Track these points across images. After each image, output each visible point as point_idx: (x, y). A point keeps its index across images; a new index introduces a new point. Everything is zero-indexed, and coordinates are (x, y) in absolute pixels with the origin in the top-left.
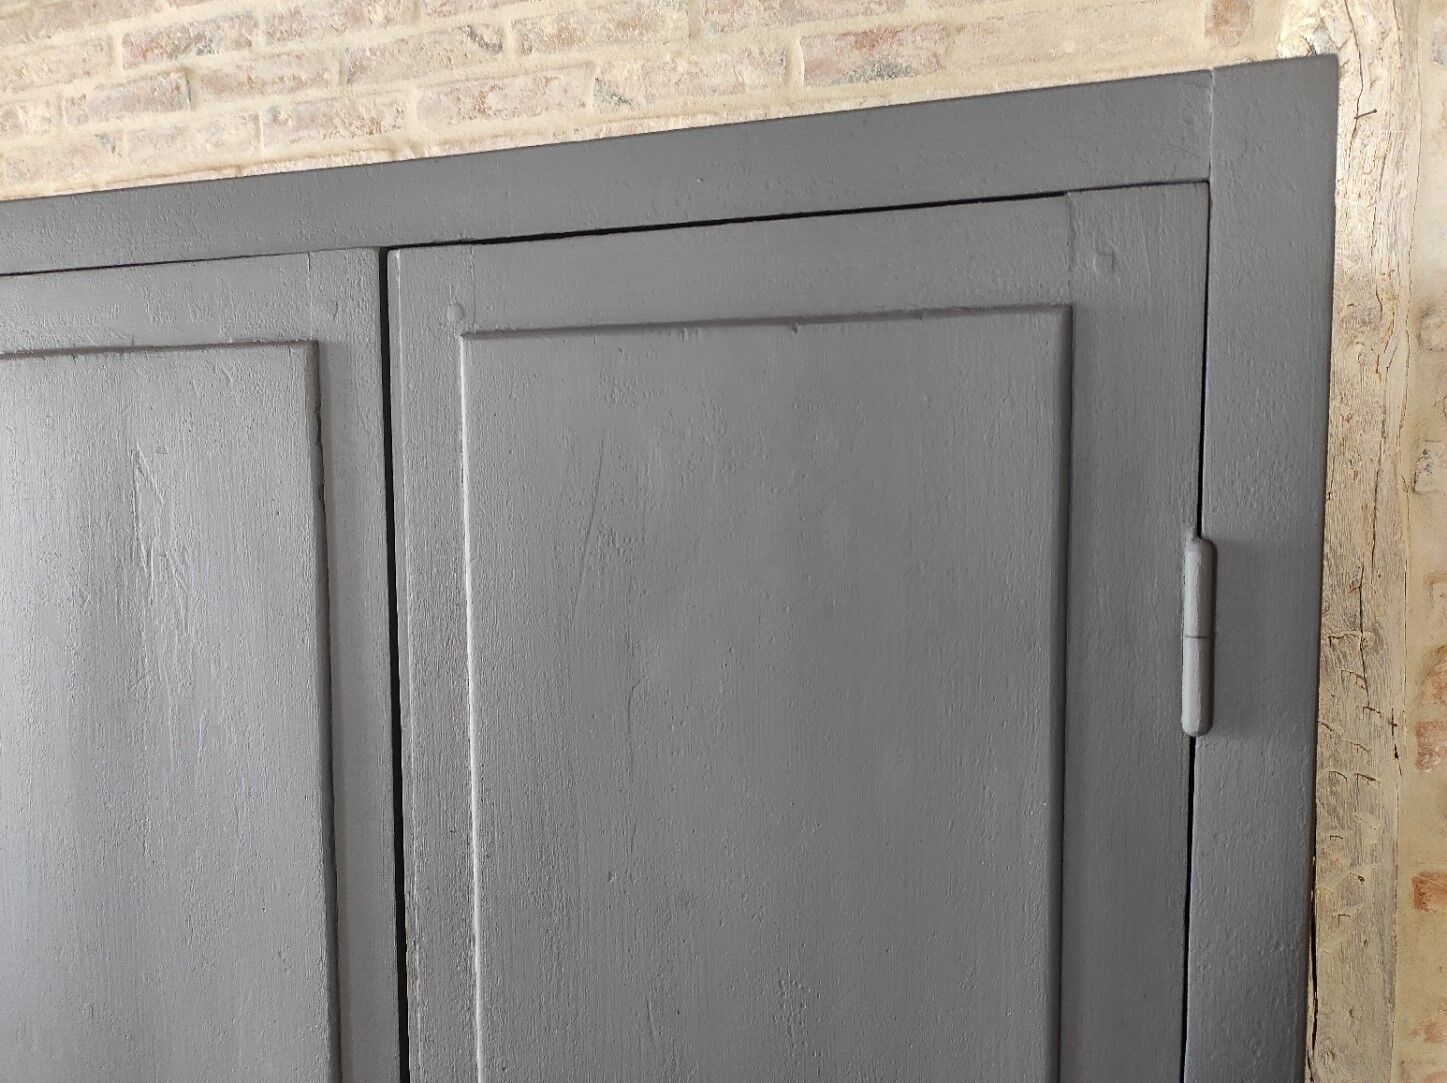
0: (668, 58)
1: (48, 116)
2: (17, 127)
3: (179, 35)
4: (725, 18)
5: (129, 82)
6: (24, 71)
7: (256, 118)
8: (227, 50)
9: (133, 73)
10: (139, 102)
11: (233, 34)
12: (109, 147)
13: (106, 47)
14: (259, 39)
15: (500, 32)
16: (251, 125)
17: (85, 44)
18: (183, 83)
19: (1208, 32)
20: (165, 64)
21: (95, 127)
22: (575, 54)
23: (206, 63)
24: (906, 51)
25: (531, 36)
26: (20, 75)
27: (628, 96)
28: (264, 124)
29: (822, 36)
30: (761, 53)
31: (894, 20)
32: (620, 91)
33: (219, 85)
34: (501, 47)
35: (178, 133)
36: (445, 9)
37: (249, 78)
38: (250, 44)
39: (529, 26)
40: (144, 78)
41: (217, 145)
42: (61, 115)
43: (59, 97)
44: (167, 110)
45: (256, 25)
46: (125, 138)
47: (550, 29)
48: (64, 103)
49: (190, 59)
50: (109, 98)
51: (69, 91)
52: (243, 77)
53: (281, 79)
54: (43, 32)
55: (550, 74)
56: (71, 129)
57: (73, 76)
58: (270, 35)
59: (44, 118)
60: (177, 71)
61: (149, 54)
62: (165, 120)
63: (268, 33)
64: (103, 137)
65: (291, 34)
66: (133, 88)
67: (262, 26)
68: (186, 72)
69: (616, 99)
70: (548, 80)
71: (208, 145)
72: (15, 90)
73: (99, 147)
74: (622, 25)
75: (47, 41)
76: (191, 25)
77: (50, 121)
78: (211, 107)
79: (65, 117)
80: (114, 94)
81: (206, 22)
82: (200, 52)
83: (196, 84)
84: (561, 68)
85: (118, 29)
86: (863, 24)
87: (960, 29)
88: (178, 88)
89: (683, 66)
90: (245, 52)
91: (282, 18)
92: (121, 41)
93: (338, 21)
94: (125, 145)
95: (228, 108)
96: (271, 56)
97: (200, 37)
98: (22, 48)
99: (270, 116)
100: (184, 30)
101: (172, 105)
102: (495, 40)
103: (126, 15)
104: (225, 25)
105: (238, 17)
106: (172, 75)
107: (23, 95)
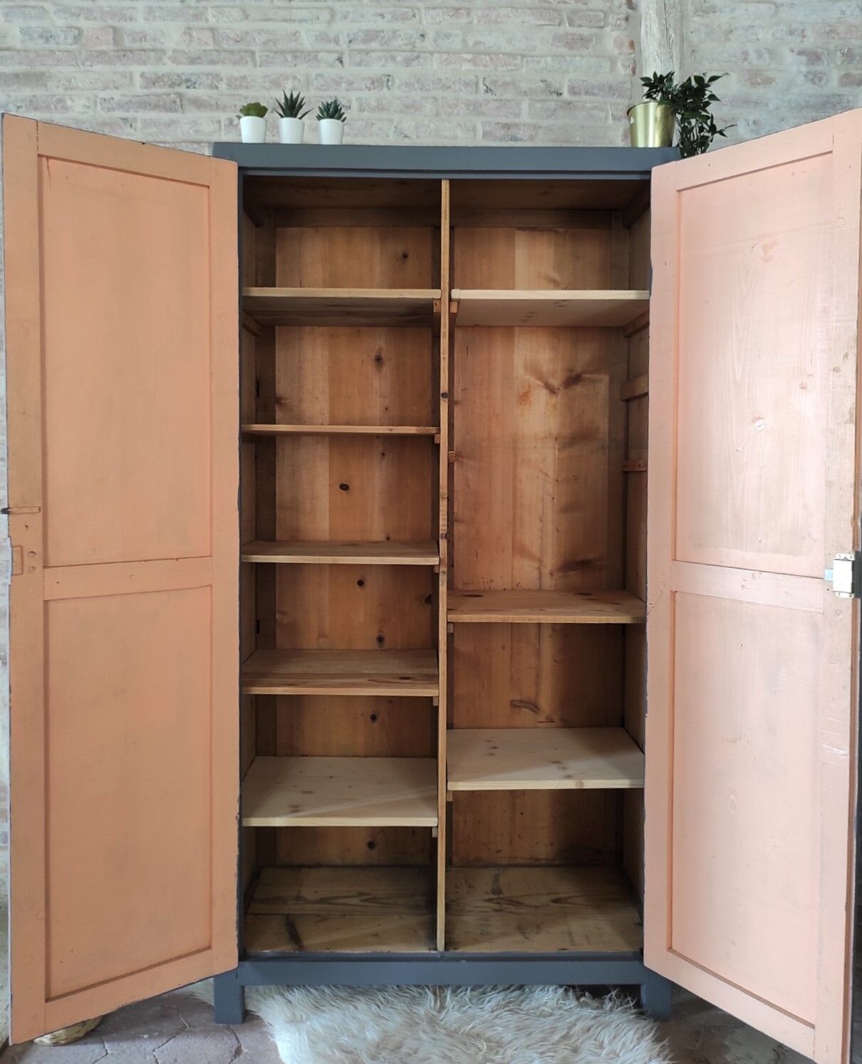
0: (426, 122)
1: (88, 105)
2: (66, 109)
3: (175, 77)
4: (450, 110)
5: (144, 95)
6: (73, 81)
7: (219, 122)
8: (205, 88)
9: (146, 91)
10: (150, 105)
11: (209, 82)
12: (128, 125)
13: (128, 76)
14: (223, 86)
15: (349, 101)
16: (216, 125)
17: (116, 73)
18: (178, 100)
19: (622, 140)
20: (166, 90)
21: (120, 114)
22: (384, 115)
23: (192, 93)
24: (521, 132)
25: (365, 105)
26: (70, 82)
27: (408, 135)
28: (225, 125)
29: (489, 123)
30: (465, 126)
31: (516, 120)
32: (405, 132)
33: (199, 104)
34: (350, 107)
35: (171, 123)
36: (323, 88)
37: (217, 103)
38: (217, 88)
39: (364, 100)
40: (154, 95)
41: (196, 132)
42: (96, 105)
43: (96, 97)
44: (167, 112)
45: (221, 80)
46: (139, 121)
47: (373, 103)
48: (98, 100)
49: (182, 89)
50: (130, 102)
51: (102, 94)
52: (213, 102)
53: (235, 106)
54: (88, 63)
55: (374, 122)
56: (102, 113)
57: (106, 88)
58: (229, 85)
59: (85, 106)
60: (175, 94)
61: (157, 84)
62: (165, 116)
63: (228, 85)
64: (125, 119)
65: (241, 87)
66: (146, 98)
67: (225, 81)
68: (180, 95)
69: (403, 135)
70: (372, 124)
71: (191, 131)
72: (66, 89)
73: (122, 124)
74: (407, 106)
75: (90, 68)
76: (183, 74)
77: (89, 107)
78: (192, 114)
79: (99, 106)
80: (134, 100)
81: (192, 74)
82: (188, 87)
83: (185, 102)
84: (379, 120)
85: (137, 69)
86: (504, 120)
87: (540, 127)
88: (175, 102)
89: (432, 126)
90: (215, 91)
91: (236, 78)
92: (139, 75)
93: (267, 85)
94: (139, 125)
95: (203, 116)
96: (230, 95)
97: (188, 80)
98: (73, 69)
99: (229, 122)
100: (178, 75)
101: (170, 108)
102: (348, 104)
103: (144, 63)
104: (204, 78)
105: (211, 74)
106: (172, 96)
107: (70, 92)
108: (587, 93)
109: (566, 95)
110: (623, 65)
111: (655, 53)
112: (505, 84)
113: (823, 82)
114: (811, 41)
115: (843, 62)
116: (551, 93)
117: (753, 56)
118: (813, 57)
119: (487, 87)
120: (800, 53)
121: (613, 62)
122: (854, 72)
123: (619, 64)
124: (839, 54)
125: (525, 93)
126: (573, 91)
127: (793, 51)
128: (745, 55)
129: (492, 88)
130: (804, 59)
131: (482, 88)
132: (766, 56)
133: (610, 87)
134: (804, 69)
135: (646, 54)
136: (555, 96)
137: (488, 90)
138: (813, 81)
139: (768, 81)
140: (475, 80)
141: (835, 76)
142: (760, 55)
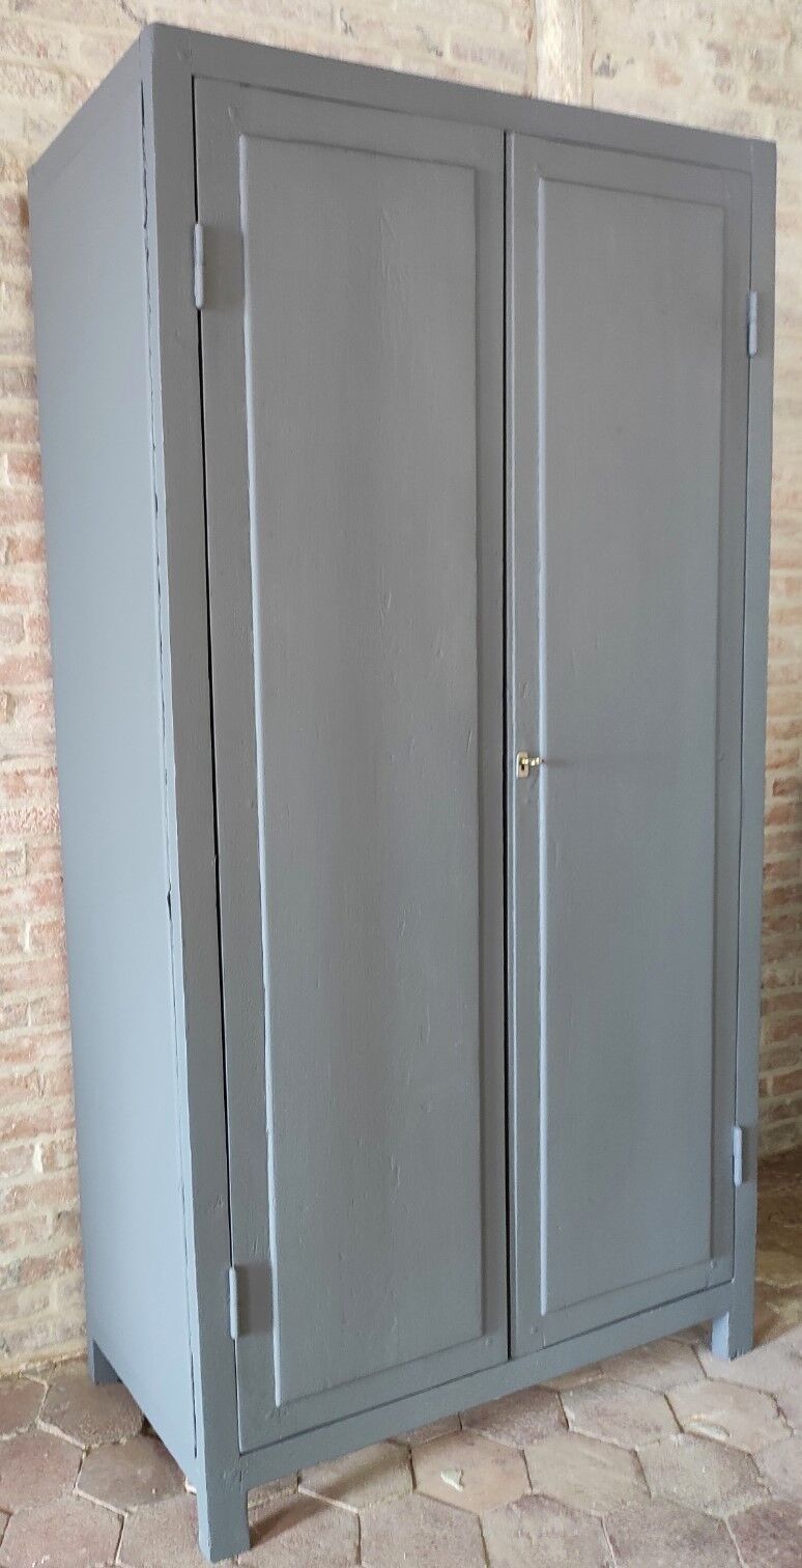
108: (474, 58)
109: (448, 57)
110: (518, 23)
111: (554, 13)
112: (370, 24)
113: (732, 91)
114: (720, 32)
115: (751, 68)
116: (429, 51)
117: (660, 40)
118: (723, 55)
119: (346, 24)
120: (711, 46)
121: (506, 19)
122: (763, 84)
123: (512, 21)
124: (747, 56)
125: (396, 44)
126: (457, 51)
127: (701, 41)
128: (652, 38)
129: (353, 28)
130: (712, 55)
131: (339, 25)
132: (674, 43)
133: (502, 55)
134: (712, 70)
135: (541, 12)
136: (433, 54)
137: (347, 30)
138: (721, 89)
139: (676, 80)
140: (329, 10)
141: (744, 85)
142: (667, 43)
